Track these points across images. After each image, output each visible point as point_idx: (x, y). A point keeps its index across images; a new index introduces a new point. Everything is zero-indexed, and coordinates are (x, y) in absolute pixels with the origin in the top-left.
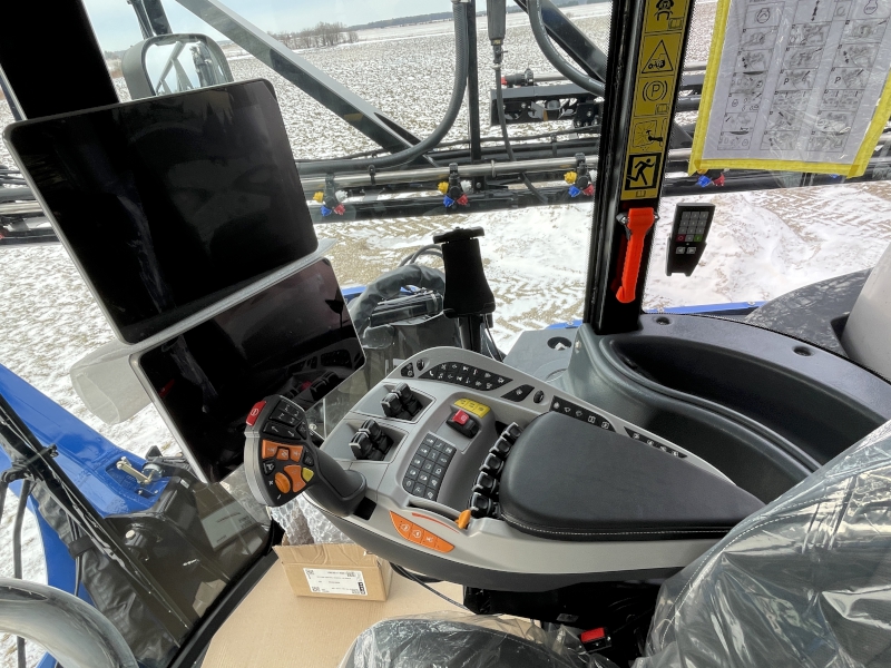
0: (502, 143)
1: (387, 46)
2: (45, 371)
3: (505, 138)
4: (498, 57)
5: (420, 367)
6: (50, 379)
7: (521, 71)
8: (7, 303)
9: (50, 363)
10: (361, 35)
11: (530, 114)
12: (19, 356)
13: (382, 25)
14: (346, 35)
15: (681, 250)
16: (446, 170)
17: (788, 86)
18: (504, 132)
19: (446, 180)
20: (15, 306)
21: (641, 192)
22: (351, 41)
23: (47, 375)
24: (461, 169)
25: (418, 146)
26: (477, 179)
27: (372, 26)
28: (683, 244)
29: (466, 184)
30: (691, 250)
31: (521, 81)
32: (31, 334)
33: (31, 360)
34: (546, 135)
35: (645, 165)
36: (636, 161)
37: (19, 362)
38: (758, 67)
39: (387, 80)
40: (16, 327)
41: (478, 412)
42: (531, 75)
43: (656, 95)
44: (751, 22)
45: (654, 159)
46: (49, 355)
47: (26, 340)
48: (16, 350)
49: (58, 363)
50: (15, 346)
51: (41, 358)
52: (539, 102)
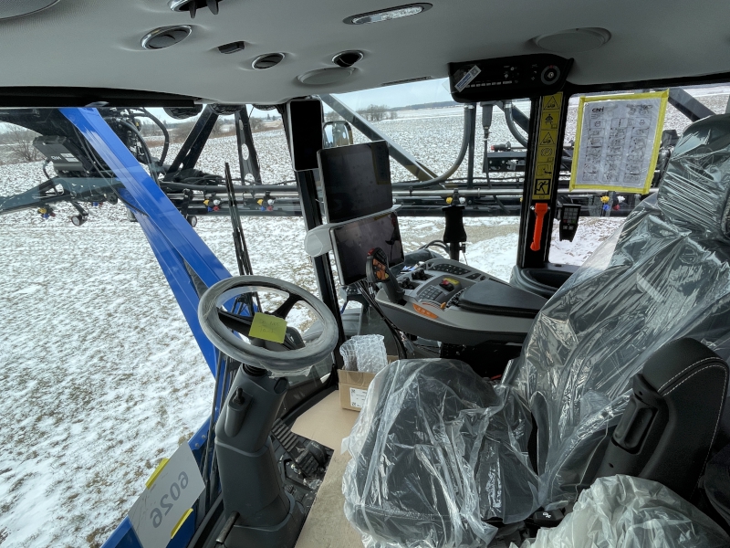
0: (486, 181)
1: (419, 122)
2: (166, 316)
3: (488, 178)
4: (487, 135)
5: (429, 265)
6: (168, 321)
7: (504, 143)
8: (147, 272)
9: (169, 311)
10: (399, 114)
11: (508, 168)
12: (151, 304)
13: (416, 107)
14: (388, 114)
15: (565, 228)
16: (452, 191)
17: (612, 153)
18: (488, 176)
19: (451, 196)
20: (152, 274)
21: (542, 197)
22: (392, 118)
23: (167, 319)
24: (460, 191)
25: (437, 179)
26: (468, 197)
27: (408, 108)
28: (566, 224)
29: (462, 200)
30: (571, 228)
31: (502, 148)
32: (160, 292)
33: (158, 308)
34: (513, 178)
35: (543, 184)
36: (539, 182)
37: (151, 308)
38: (598, 145)
39: (416, 146)
40: (151, 287)
41: (454, 282)
42: (509, 145)
43: (547, 154)
44: (592, 126)
45: (547, 181)
46: (169, 306)
47: (156, 295)
48: (151, 301)
49: (174, 312)
50: (150, 298)
51: (164, 308)
52: (515, 161)
